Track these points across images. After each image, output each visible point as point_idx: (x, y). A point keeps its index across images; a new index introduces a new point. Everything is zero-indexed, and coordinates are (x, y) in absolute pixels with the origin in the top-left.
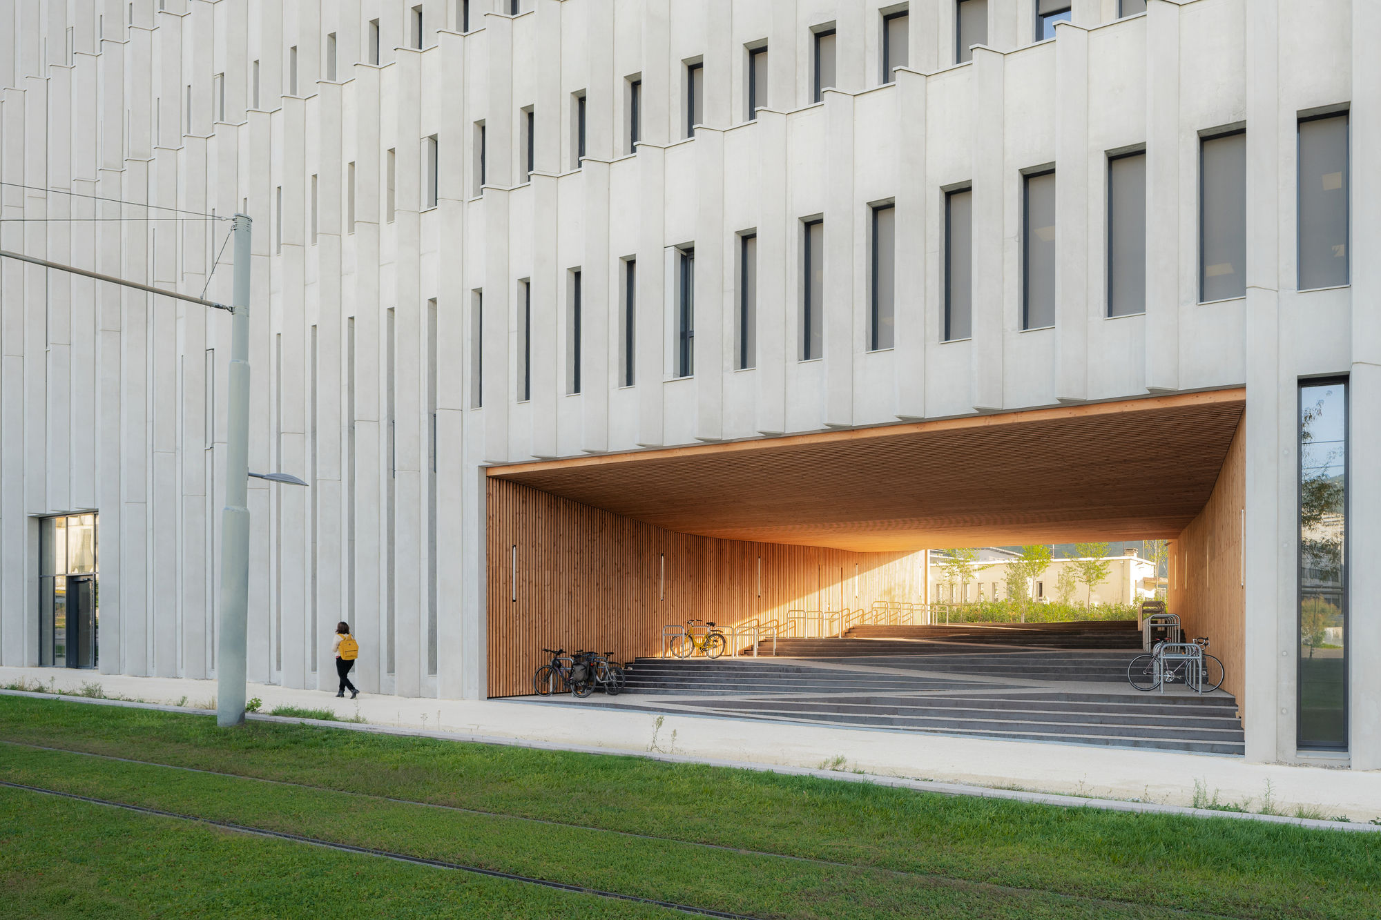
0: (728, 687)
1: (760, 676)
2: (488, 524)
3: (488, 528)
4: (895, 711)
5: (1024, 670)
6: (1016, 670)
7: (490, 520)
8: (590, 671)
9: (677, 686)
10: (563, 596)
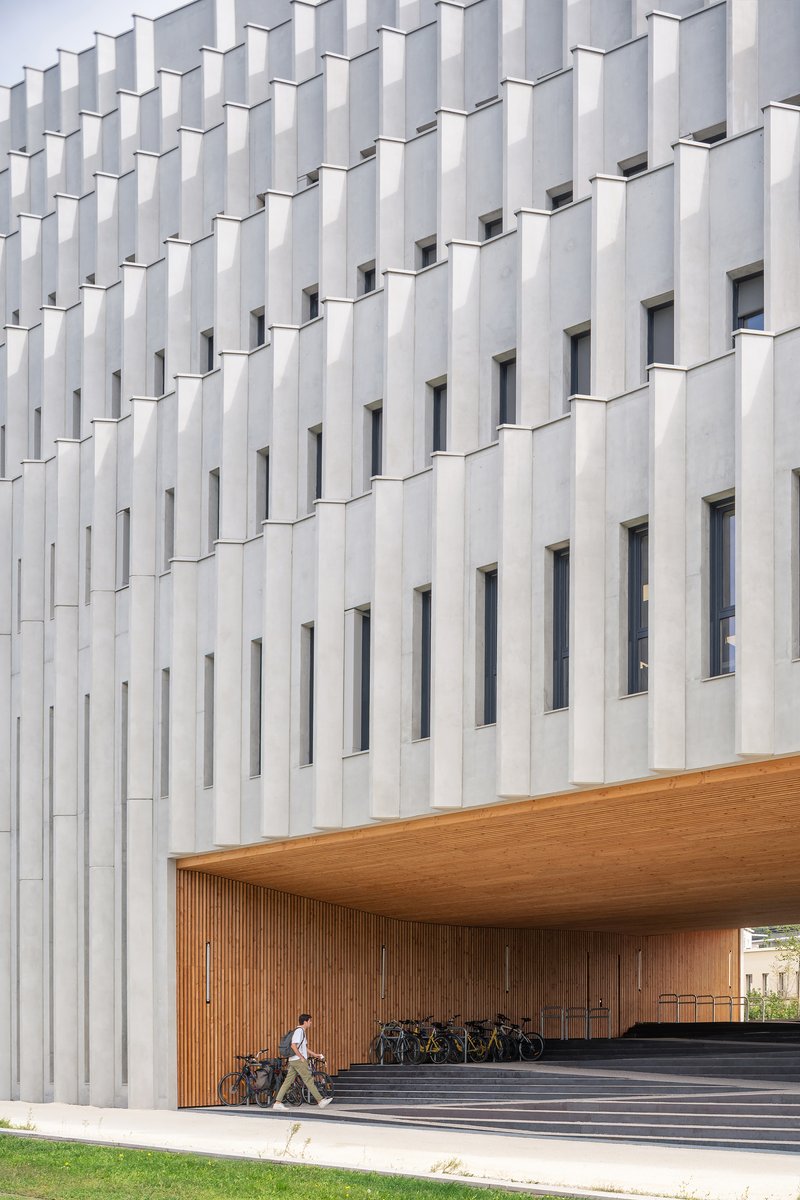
0: (436, 1096)
1: (475, 1082)
2: (178, 920)
3: (179, 925)
4: (588, 1118)
5: (782, 1071)
6: (772, 1072)
7: (183, 918)
8: (273, 1078)
9: (384, 1095)
10: (264, 996)
